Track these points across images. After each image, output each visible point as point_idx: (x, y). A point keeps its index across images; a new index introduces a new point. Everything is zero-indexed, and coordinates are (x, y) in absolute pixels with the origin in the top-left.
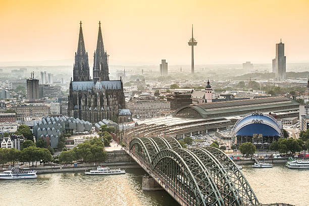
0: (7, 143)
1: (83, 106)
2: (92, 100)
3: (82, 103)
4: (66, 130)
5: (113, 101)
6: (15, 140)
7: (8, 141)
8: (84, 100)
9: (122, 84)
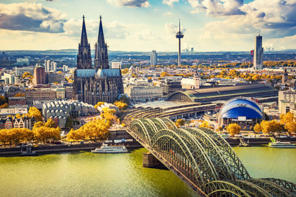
0: (19, 124)
1: (87, 91)
2: (94, 86)
3: (86, 89)
4: (72, 112)
5: (113, 87)
6: (27, 121)
7: (20, 121)
8: (87, 85)
9: (120, 71)
